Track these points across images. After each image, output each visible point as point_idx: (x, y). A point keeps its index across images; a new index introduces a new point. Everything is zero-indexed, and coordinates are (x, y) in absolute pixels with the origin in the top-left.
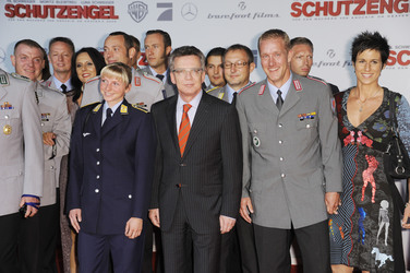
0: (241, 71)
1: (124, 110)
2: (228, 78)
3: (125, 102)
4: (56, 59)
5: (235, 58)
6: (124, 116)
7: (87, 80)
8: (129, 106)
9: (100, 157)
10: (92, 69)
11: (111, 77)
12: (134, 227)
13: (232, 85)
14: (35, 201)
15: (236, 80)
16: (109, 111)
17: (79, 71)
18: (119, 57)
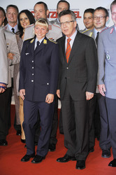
0: (102, 21)
1: (45, 42)
2: (95, 24)
3: (46, 38)
4: (9, 16)
5: (99, 14)
6: (45, 45)
7: (25, 27)
8: (48, 40)
9: (34, 65)
10: (27, 21)
11: (41, 26)
12: (50, 98)
13: (97, 28)
14: (4, 86)
15: (99, 26)
16: (38, 42)
17: (21, 22)
18: (42, 15)
